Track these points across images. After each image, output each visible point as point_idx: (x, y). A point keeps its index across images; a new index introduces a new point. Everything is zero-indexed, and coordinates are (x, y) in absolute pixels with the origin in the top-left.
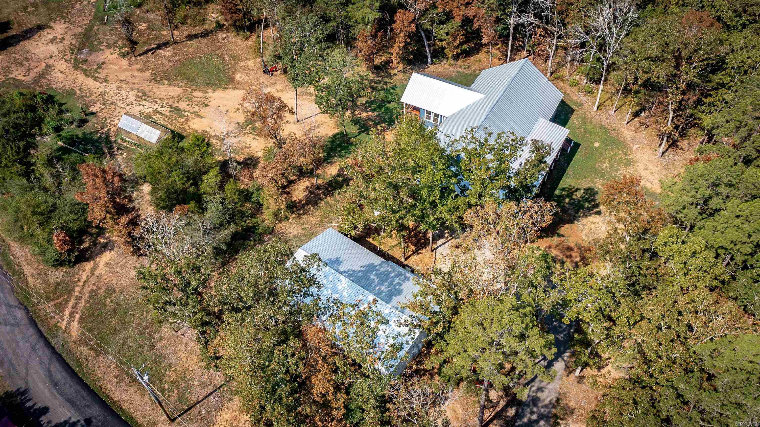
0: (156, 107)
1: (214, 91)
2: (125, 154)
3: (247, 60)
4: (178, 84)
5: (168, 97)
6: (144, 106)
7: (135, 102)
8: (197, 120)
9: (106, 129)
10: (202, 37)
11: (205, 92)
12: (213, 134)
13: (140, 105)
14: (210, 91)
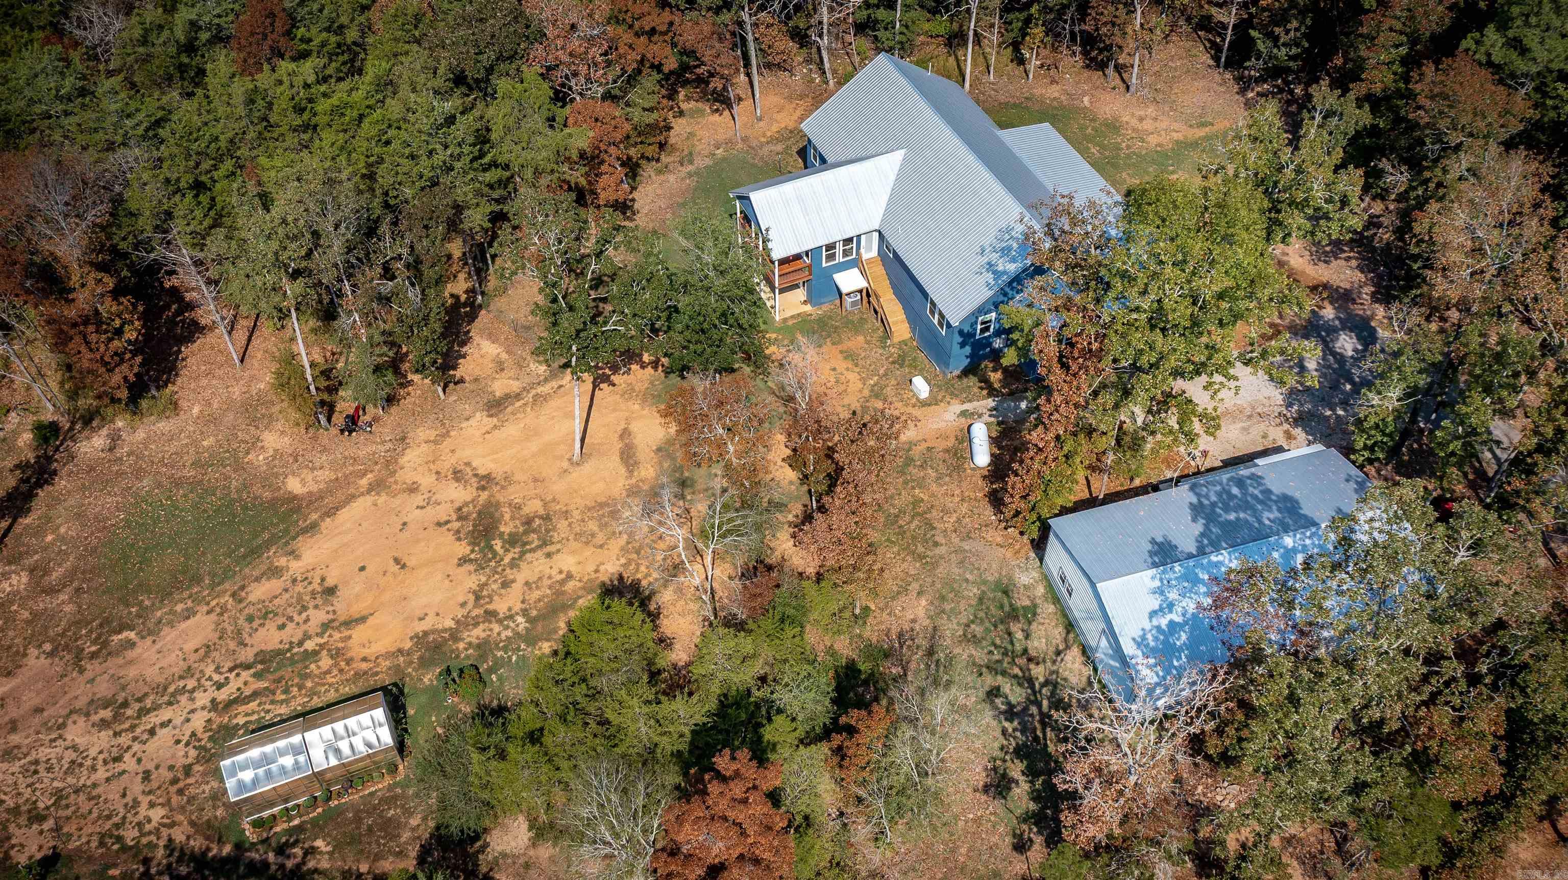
0: (202, 699)
1: (294, 554)
2: (319, 843)
3: (255, 443)
4: (172, 612)
5: (194, 657)
6: (163, 725)
7: (124, 740)
8: (358, 634)
9: (160, 853)
10: (39, 484)
11: (275, 572)
12: (449, 623)
13: (152, 732)
14: (282, 561)
